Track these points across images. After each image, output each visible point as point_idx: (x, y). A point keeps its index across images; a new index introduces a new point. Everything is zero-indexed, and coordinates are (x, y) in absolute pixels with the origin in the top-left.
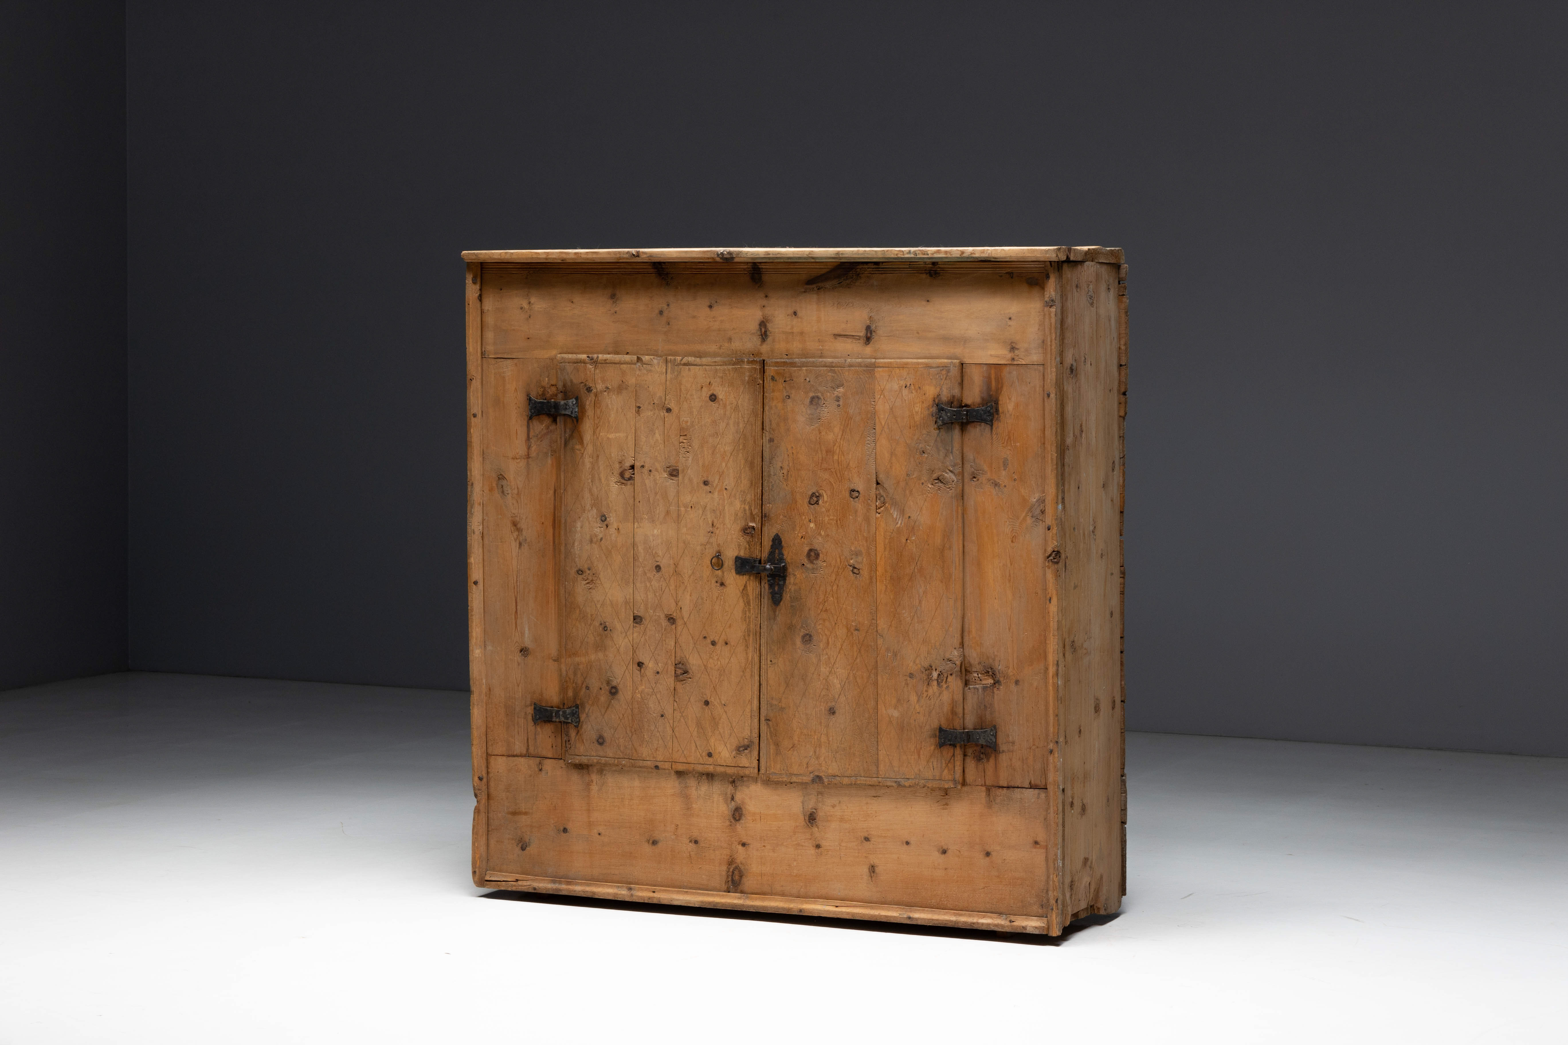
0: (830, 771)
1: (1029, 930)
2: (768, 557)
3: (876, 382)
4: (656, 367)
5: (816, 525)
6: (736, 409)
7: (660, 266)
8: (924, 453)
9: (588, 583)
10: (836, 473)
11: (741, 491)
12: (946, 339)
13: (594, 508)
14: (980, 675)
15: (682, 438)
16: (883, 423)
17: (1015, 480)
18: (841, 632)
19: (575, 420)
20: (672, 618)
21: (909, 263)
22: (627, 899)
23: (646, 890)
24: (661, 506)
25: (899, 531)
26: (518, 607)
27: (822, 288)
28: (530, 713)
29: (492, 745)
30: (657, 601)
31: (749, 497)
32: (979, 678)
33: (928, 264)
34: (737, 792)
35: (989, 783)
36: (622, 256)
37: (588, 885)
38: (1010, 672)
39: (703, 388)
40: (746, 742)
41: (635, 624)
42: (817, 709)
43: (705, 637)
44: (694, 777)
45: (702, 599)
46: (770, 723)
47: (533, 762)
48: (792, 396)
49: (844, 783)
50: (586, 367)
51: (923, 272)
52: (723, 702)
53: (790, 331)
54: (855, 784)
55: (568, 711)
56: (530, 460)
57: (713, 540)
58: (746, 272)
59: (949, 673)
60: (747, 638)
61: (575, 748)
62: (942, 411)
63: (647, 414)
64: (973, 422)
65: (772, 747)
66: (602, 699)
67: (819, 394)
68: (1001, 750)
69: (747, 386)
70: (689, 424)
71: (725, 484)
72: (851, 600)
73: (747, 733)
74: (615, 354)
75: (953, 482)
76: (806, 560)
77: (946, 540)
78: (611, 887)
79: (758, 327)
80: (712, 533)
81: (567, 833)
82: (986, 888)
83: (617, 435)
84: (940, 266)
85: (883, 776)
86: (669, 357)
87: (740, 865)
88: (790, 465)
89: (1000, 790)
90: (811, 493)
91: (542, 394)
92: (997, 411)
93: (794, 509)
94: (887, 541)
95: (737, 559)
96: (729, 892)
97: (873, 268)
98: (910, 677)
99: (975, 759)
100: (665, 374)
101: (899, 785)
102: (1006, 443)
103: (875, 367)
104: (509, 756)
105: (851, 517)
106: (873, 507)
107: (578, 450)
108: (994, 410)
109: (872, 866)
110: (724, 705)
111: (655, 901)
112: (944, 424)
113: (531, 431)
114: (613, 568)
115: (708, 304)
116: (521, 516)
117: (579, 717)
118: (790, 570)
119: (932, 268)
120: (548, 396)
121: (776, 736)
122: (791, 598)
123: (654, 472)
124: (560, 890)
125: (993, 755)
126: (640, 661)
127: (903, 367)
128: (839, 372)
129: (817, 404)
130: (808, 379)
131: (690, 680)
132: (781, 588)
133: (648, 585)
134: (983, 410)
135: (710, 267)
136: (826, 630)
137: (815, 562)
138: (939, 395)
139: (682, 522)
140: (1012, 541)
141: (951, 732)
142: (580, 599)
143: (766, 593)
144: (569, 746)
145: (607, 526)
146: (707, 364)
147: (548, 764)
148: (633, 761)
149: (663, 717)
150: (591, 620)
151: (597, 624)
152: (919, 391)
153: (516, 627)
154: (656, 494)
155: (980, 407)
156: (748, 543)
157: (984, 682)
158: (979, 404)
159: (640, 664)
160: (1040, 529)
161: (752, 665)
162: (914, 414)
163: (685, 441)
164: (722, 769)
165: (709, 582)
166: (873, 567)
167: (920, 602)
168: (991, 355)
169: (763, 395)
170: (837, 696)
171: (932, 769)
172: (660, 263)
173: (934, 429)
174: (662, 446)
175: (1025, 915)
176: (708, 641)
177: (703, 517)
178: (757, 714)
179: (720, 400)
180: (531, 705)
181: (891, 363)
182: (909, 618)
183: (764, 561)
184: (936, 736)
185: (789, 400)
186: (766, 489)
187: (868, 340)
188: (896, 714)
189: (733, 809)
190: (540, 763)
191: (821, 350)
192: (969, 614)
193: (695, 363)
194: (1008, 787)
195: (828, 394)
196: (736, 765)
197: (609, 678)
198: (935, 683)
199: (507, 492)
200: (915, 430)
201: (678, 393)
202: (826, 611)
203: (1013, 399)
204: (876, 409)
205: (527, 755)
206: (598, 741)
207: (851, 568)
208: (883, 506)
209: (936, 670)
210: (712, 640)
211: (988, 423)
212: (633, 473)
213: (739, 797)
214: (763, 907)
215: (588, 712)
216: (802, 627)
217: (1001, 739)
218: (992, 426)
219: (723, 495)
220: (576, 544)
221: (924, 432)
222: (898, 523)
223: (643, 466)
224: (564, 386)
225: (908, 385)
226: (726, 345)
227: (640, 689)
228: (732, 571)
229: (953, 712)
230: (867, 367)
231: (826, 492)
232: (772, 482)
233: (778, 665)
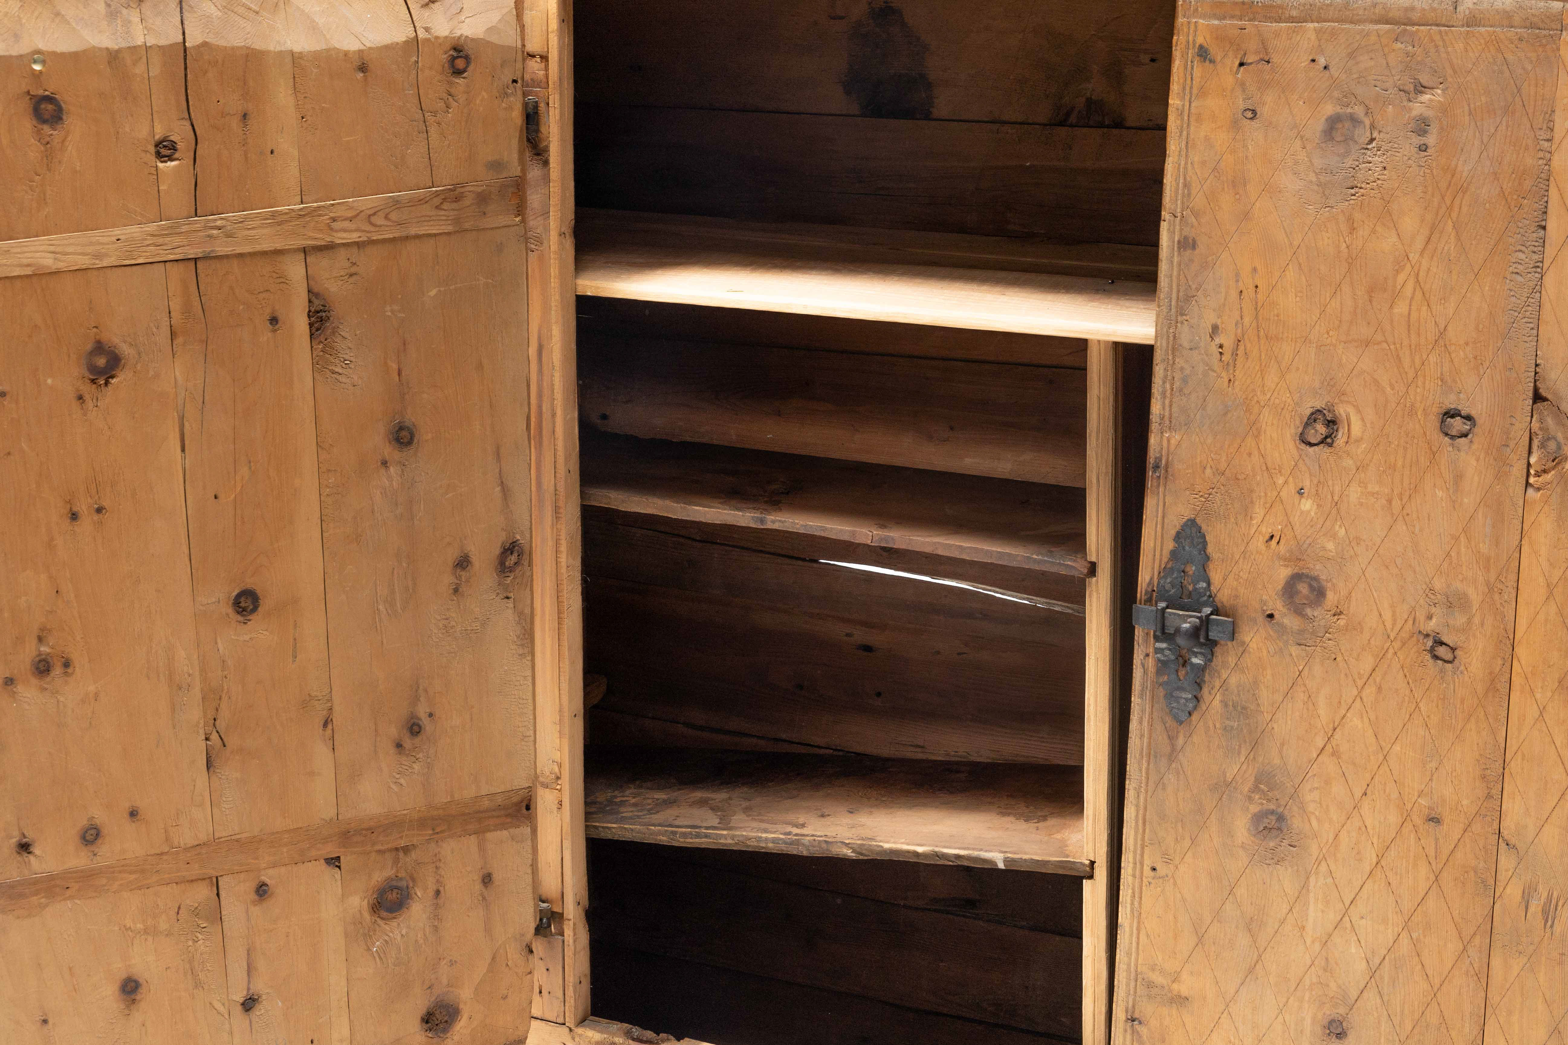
5: (1319, 506)
10: (1399, 357)
18: (1382, 819)
42: (1287, 1018)
48: (1265, 111)
67: (1359, 111)
76: (1280, 603)
88: (1247, 320)
90: (1308, 412)
93: (1250, 454)
106: (1517, 469)
118: (1230, 627)
122: (1226, 705)
128: (1432, 41)
129: (1348, 139)
130: (1322, 61)
132: (1197, 676)
136: (1332, 808)
137: (1309, 611)
166: (1503, 646)
170: (1354, 993)
185: (1255, 124)
195: (1390, 109)
202: (1336, 753)
204: (1556, 161)
207: (1430, 643)
208: (1553, 468)
216: (1258, 789)
230: (1532, 26)
231: (1359, 411)
232: (1182, 369)
233: (1175, 884)
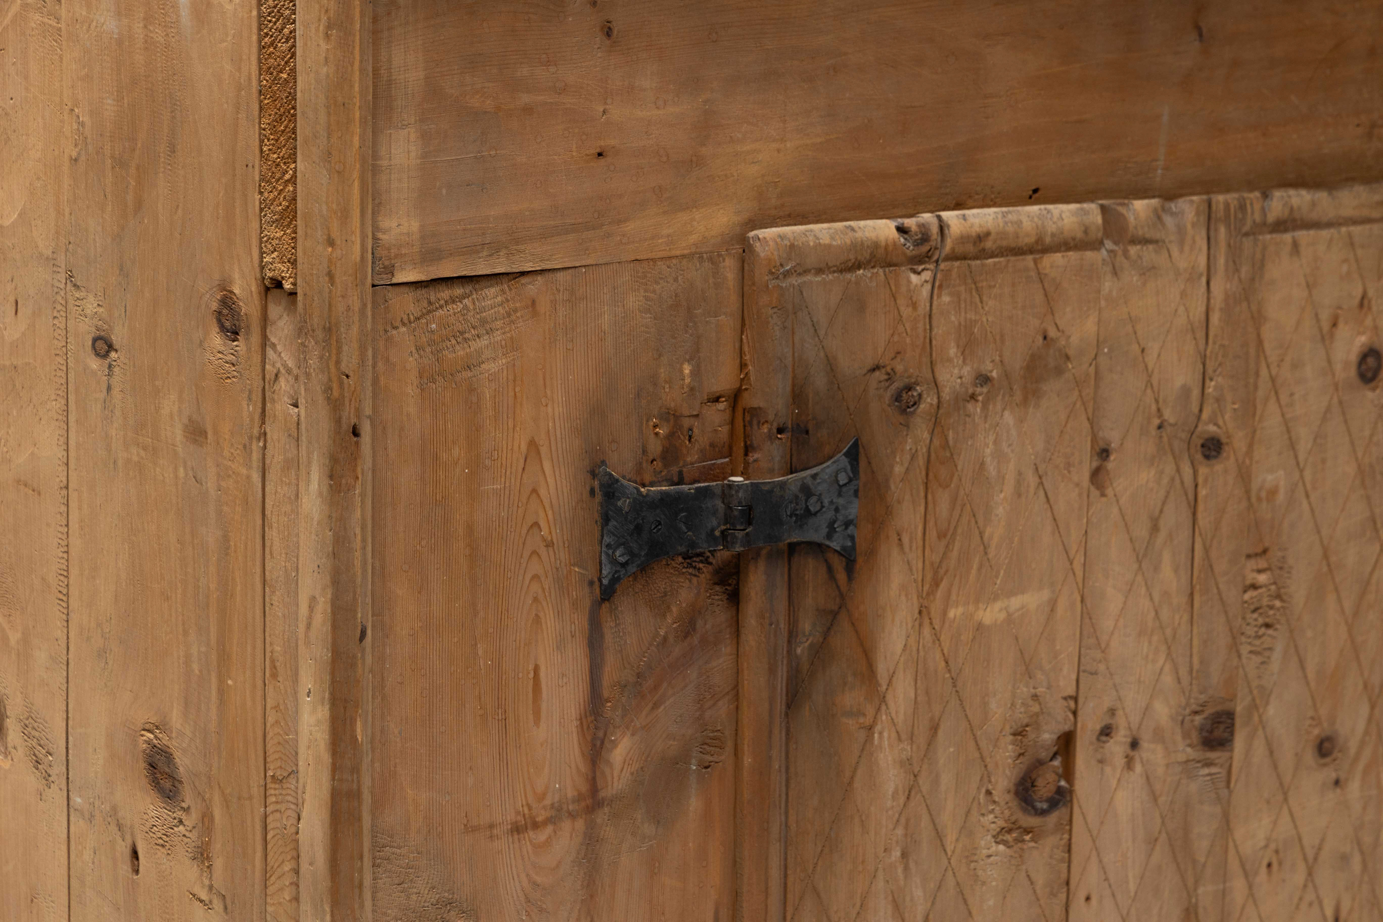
15: (1251, 572)
19: (838, 564)
24: (1166, 897)
39: (1339, 325)
56: (602, 816)
63: (1132, 476)
70: (1280, 497)
83: (1015, 602)
86: (1219, 198)
100: (1205, 278)
123: (1145, 748)
163: (1262, 578)
174: (1182, 620)
177: (1308, 898)
193: (1314, 216)
201: (1251, 367)
212: (1065, 770)
223: (1107, 731)
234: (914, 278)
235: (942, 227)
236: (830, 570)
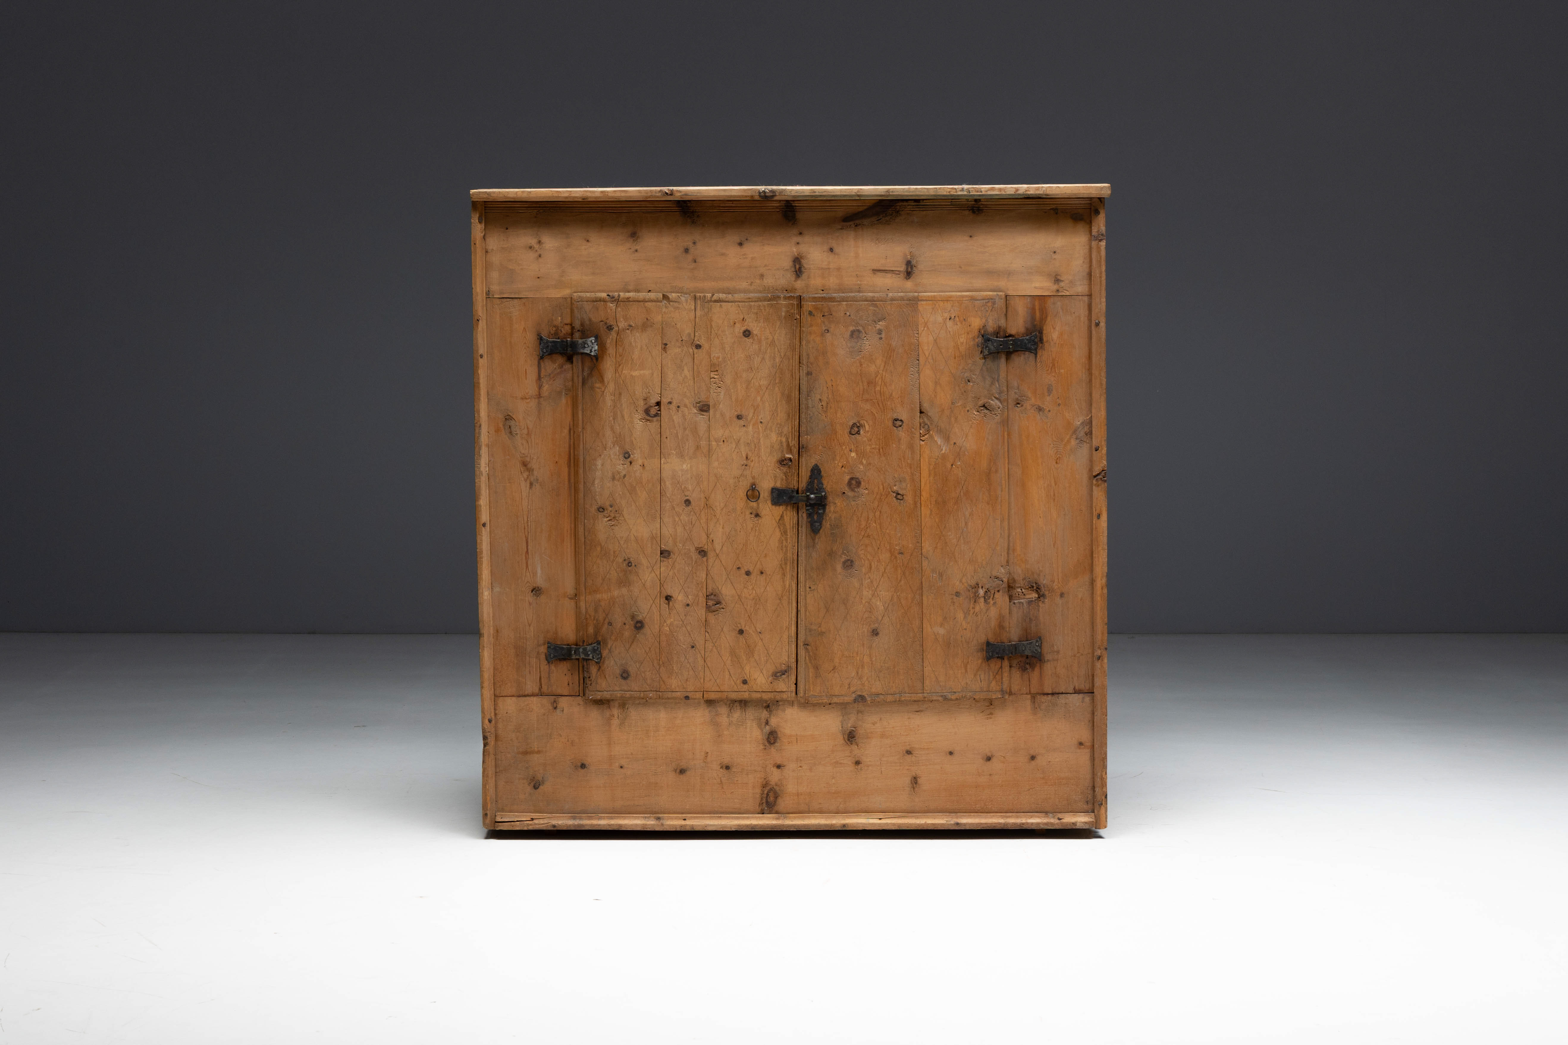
0: (873, 690)
1: (1079, 826)
2: (807, 487)
3: (920, 315)
4: (684, 304)
5: (857, 454)
6: (772, 343)
7: (685, 205)
8: (969, 381)
9: (609, 520)
10: (878, 404)
11: (777, 424)
12: (990, 273)
13: (616, 446)
14: (1023, 590)
15: (712, 375)
16: (927, 354)
17: (1059, 405)
18: (885, 556)
19: (594, 358)
20: (703, 551)
21: (950, 201)
22: (657, 829)
23: (676, 818)
24: (690, 441)
25: (944, 457)
26: (529, 547)
27: (860, 225)
28: (542, 652)
29: (500, 686)
30: (686, 535)
31: (786, 429)
32: (1023, 593)
33: (970, 201)
34: (772, 717)
35: (1033, 691)
36: (654, 194)
37: (612, 818)
38: (1055, 586)
39: (736, 324)
40: (784, 667)
41: (662, 559)
42: (859, 632)
43: (739, 568)
44: (726, 704)
45: (736, 531)
46: (808, 647)
47: (545, 701)
48: (831, 330)
49: (888, 700)
50: (606, 305)
51: (966, 208)
52: (759, 630)
53: (826, 267)
54: (899, 701)
55: (589, 648)
56: (541, 400)
57: (747, 473)
58: (778, 210)
59: (997, 589)
60: (784, 567)
61: (597, 683)
62: (988, 341)
63: (674, 350)
64: (1017, 351)
65: (811, 670)
66: (627, 634)
67: (860, 328)
68: (1046, 659)
69: (783, 322)
70: (720, 359)
71: (760, 417)
72: (895, 525)
73: (784, 658)
74: (635, 292)
75: (999, 408)
76: (846, 488)
77: (992, 463)
78: (638, 818)
79: (791, 264)
80: (746, 465)
81: (586, 769)
82: (1031, 790)
83: (642, 372)
84: (983, 203)
85: (928, 692)
86: (698, 294)
87: (775, 787)
88: (830, 397)
89: (1045, 697)
90: (852, 424)
91: (555, 333)
92: (1041, 340)
93: (834, 440)
94: (932, 467)
95: (774, 490)
96: (763, 814)
97: (914, 206)
98: (956, 596)
99: (1020, 669)
100: (694, 311)
101: (945, 698)
102: (1050, 370)
103: (919, 301)
104: (519, 696)
105: (894, 446)
106: (918, 435)
107: (598, 388)
108: (1039, 339)
109: (915, 778)
110: (760, 633)
111: (688, 829)
112: (990, 353)
113: (543, 370)
114: (637, 504)
115: (739, 241)
116: (532, 456)
117: (600, 653)
118: (830, 498)
119: (974, 204)
120: (561, 335)
121: (815, 659)
122: (831, 526)
123: (682, 408)
124: (583, 825)
125: (1038, 665)
126: (669, 594)
127: (947, 300)
128: (881, 306)
129: (858, 337)
130: (848, 314)
131: (722, 610)
132: (821, 517)
133: (677, 519)
134: (1027, 340)
135: (739, 205)
136: (868, 555)
137: (856, 490)
138: (984, 326)
139: (714, 455)
140: (1056, 463)
141: (999, 645)
142: (602, 536)
143: (804, 522)
144: (590, 682)
145: (631, 463)
146: (739, 300)
147: (563, 702)
148: (661, 693)
149: (694, 648)
150: (614, 556)
151: (620, 560)
152: (964, 323)
153: (527, 567)
154: (685, 429)
155: (1024, 337)
156: (785, 474)
157: (1027, 597)
158: (1023, 334)
159: (668, 598)
160: (1085, 450)
161: (789, 592)
162: (959, 344)
163: (716, 377)
164: (758, 695)
165: (743, 514)
166: (917, 492)
167: (966, 524)
168: (1035, 288)
169: (800, 330)
170: (880, 618)
171: (979, 681)
172: (685, 202)
173: (980, 359)
174: (691, 383)
175: (1071, 812)
176: (743, 571)
177: (736, 451)
178: (794, 640)
179: (755, 336)
180: (544, 644)
181: (934, 296)
182: (955, 540)
183: (802, 491)
184: (983, 650)
185: (828, 334)
186: (803, 420)
187: (909, 274)
188: (942, 631)
189: (768, 733)
190: (554, 701)
191: (858, 285)
192: (1014, 534)
193: (727, 300)
194: (1053, 694)
195: (870, 327)
196: (774, 690)
197: (633, 613)
198: (982, 600)
199: (515, 432)
200: (960, 360)
201: (709, 331)
202: (868, 536)
203: (1057, 328)
204: (920, 341)
205: (541, 694)
206: (622, 676)
207: (895, 495)
208: (927, 434)
209: (982, 587)
210: (746, 570)
211: (1033, 351)
212: (659, 409)
213: (774, 721)
214: (805, 825)
215: (611, 647)
216: (843, 553)
217: (1046, 649)
218: (1036, 354)
219: (759, 428)
220: (596, 482)
221: (970, 361)
222: (942, 449)
223: (670, 403)
224: (582, 325)
225: (953, 318)
226: (758, 281)
227: (668, 622)
228: (768, 502)
229: (1001, 626)
230: (910, 300)
231: (867, 422)
232: (810, 414)
233: (818, 591)
234: (611, 305)
235: (619, 295)
236: (592, 358)
